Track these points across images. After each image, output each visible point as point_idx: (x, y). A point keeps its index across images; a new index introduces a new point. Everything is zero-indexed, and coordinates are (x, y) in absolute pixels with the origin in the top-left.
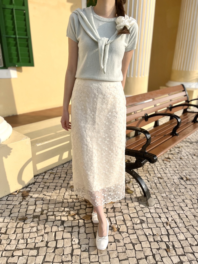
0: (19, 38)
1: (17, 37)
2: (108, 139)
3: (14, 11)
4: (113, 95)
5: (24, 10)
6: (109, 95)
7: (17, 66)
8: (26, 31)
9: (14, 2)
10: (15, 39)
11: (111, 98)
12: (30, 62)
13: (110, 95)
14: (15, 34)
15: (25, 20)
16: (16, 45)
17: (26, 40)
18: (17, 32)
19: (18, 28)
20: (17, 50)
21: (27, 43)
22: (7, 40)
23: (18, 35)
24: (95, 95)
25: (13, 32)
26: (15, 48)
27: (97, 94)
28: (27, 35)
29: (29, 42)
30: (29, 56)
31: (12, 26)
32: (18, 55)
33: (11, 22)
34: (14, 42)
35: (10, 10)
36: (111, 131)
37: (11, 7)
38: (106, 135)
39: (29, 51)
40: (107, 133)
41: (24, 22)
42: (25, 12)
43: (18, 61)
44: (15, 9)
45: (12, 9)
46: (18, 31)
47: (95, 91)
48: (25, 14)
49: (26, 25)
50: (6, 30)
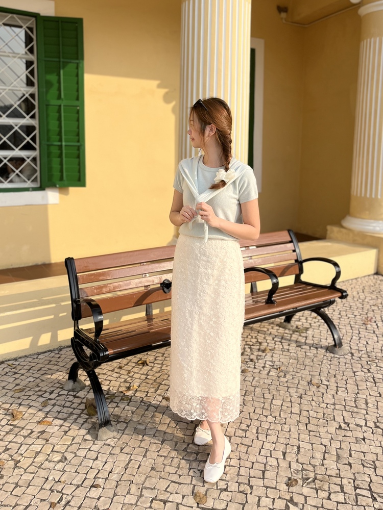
0: (65, 146)
1: (64, 144)
2: (214, 319)
3: (62, 108)
4: (220, 259)
5: (78, 106)
6: (214, 258)
7: (58, 186)
8: (78, 135)
9: (63, 96)
10: (61, 146)
11: (217, 262)
12: (79, 180)
13: (216, 257)
14: (60, 140)
15: (78, 120)
16: (60, 156)
17: (76, 148)
18: (63, 137)
19: (65, 131)
20: (61, 164)
21: (78, 152)
22: (48, 149)
23: (65, 141)
24: (196, 255)
25: (58, 137)
26: (59, 159)
27: (199, 255)
28: (78, 141)
29: (81, 151)
30: (79, 172)
31: (58, 129)
32: (61, 171)
33: (57, 123)
34: (59, 152)
35: (57, 107)
36: (218, 307)
37: (58, 102)
38: (212, 313)
39: (79, 164)
40: (213, 310)
41: (77, 123)
42: (78, 108)
43: (61, 179)
44: (64, 106)
45: (60, 106)
46: (65, 135)
47: (197, 252)
48: (78, 112)
49: (78, 128)
50: (48, 135)
